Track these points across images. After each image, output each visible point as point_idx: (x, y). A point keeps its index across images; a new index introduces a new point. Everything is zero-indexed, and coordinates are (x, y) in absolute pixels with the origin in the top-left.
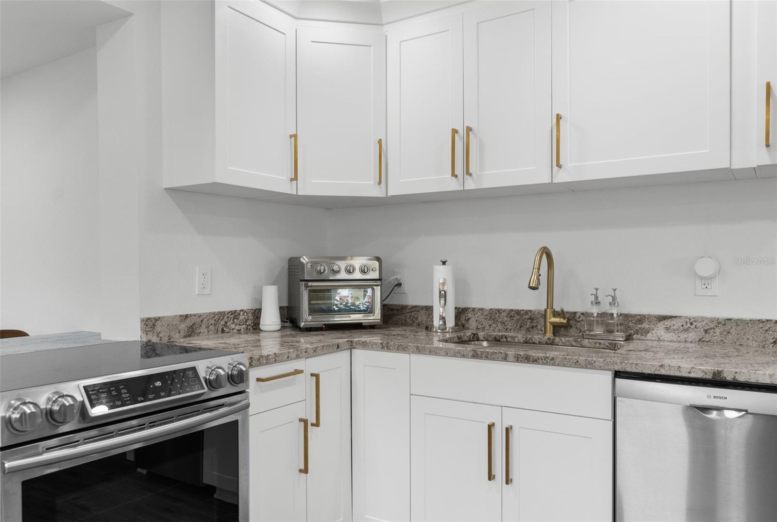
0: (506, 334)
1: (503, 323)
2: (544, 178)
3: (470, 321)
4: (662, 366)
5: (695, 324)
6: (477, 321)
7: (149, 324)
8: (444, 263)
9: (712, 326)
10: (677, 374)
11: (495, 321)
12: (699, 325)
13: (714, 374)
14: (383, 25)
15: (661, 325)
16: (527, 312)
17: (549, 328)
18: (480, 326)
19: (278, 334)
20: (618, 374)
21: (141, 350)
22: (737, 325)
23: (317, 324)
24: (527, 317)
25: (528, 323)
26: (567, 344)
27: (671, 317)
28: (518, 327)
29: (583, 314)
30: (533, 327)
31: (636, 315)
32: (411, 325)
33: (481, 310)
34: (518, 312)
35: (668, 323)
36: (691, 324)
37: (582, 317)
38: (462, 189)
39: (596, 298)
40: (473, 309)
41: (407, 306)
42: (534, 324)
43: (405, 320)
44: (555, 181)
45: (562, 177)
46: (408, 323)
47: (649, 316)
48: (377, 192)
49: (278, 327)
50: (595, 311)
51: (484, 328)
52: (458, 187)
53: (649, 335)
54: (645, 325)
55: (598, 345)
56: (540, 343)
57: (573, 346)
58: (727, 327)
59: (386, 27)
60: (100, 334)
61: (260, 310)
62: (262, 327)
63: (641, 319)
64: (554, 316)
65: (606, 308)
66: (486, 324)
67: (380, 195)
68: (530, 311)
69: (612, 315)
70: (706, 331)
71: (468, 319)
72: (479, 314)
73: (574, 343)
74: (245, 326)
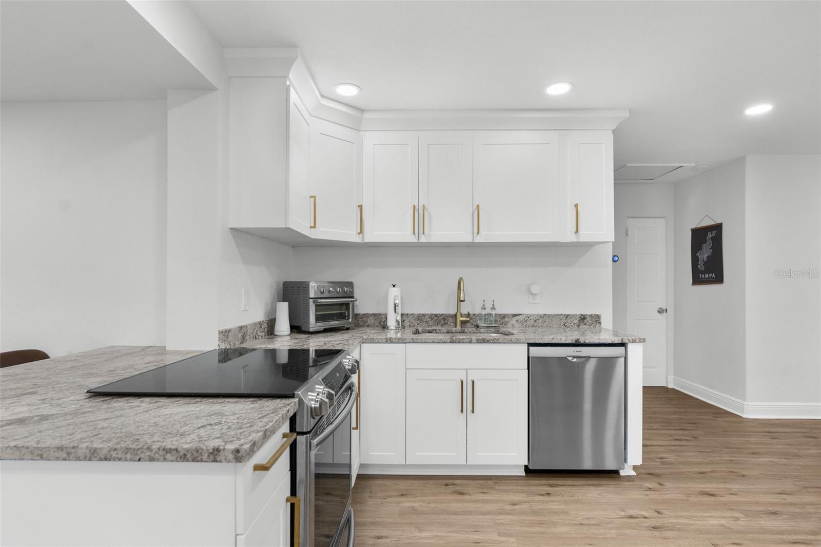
0: (435, 328)
1: (427, 322)
2: (468, 239)
3: (405, 322)
4: (553, 339)
5: (530, 318)
6: (409, 321)
7: (225, 334)
8: (394, 286)
9: (538, 318)
10: (560, 342)
11: (421, 321)
12: (532, 318)
13: (576, 340)
14: (360, 131)
15: (515, 319)
16: (441, 315)
17: (459, 323)
18: (411, 325)
19: (289, 338)
20: (530, 345)
21: (219, 356)
22: (549, 317)
23: (317, 329)
24: (441, 318)
25: (442, 322)
26: (472, 332)
27: (519, 315)
28: (436, 324)
29: (474, 315)
30: (445, 324)
31: (502, 314)
32: (363, 326)
33: (413, 314)
34: (436, 315)
35: (517, 318)
36: (528, 318)
37: (474, 317)
38: (418, 241)
39: (484, 305)
40: (407, 315)
41: (359, 314)
42: (446, 322)
43: (358, 323)
44: (475, 241)
45: (479, 239)
46: (360, 325)
47: (509, 315)
48: (357, 239)
49: (289, 332)
50: (484, 312)
51: (414, 326)
52: (415, 240)
53: (509, 324)
54: (506, 319)
55: (489, 331)
56: (456, 332)
57: (475, 333)
58: (545, 318)
59: (362, 133)
60: (165, 347)
61: (275, 320)
62: (276, 333)
63: (504, 316)
64: (461, 317)
65: (488, 311)
66: (416, 323)
67: (359, 241)
68: (443, 314)
69: (492, 314)
70: (535, 321)
71: (404, 321)
72: (411, 317)
73: (476, 331)
74: (264, 333)
